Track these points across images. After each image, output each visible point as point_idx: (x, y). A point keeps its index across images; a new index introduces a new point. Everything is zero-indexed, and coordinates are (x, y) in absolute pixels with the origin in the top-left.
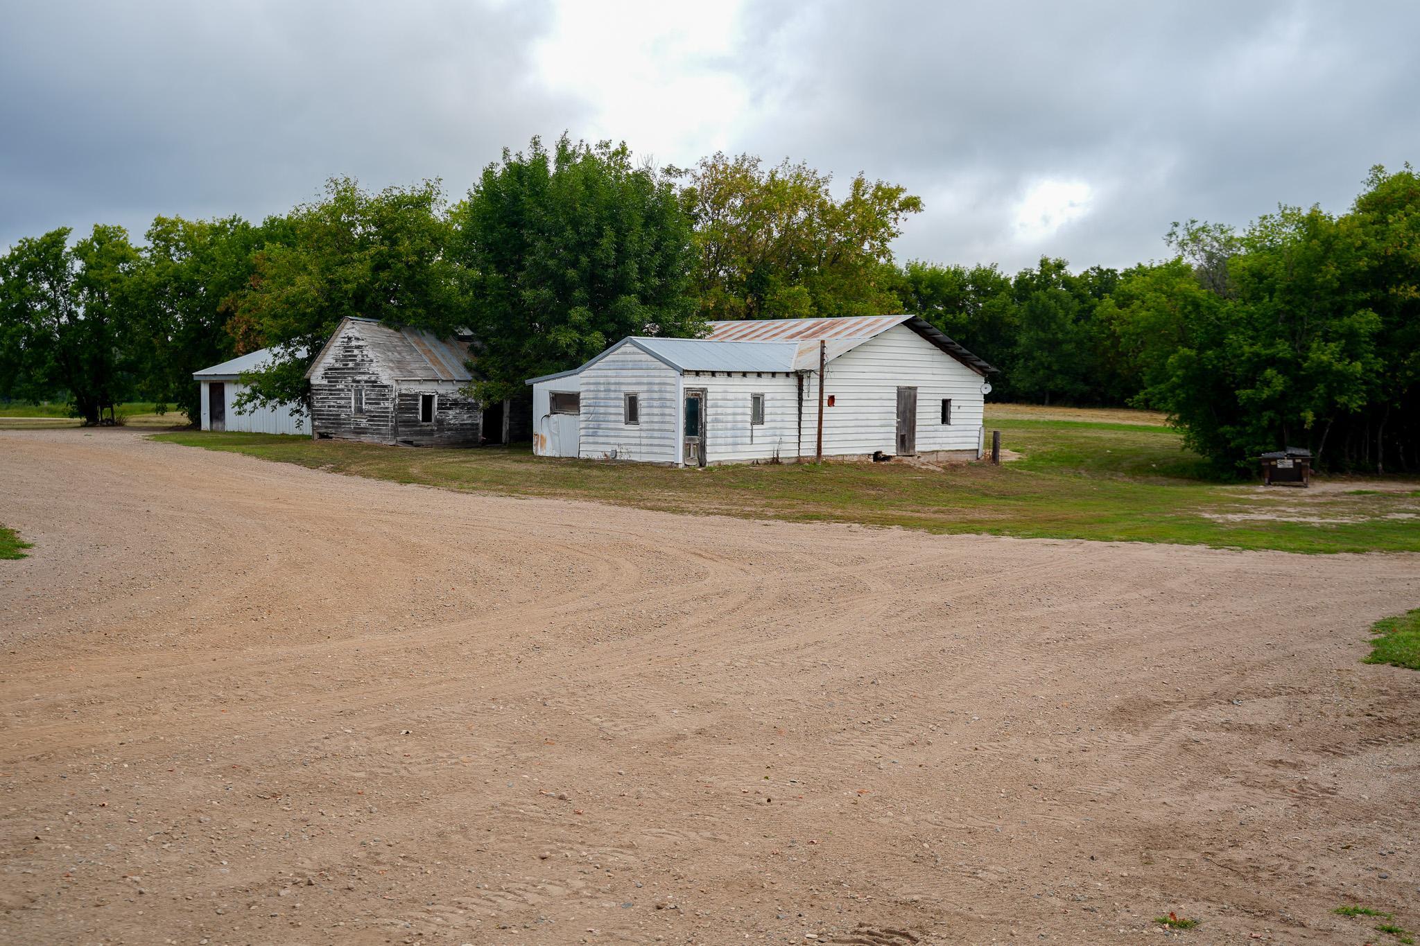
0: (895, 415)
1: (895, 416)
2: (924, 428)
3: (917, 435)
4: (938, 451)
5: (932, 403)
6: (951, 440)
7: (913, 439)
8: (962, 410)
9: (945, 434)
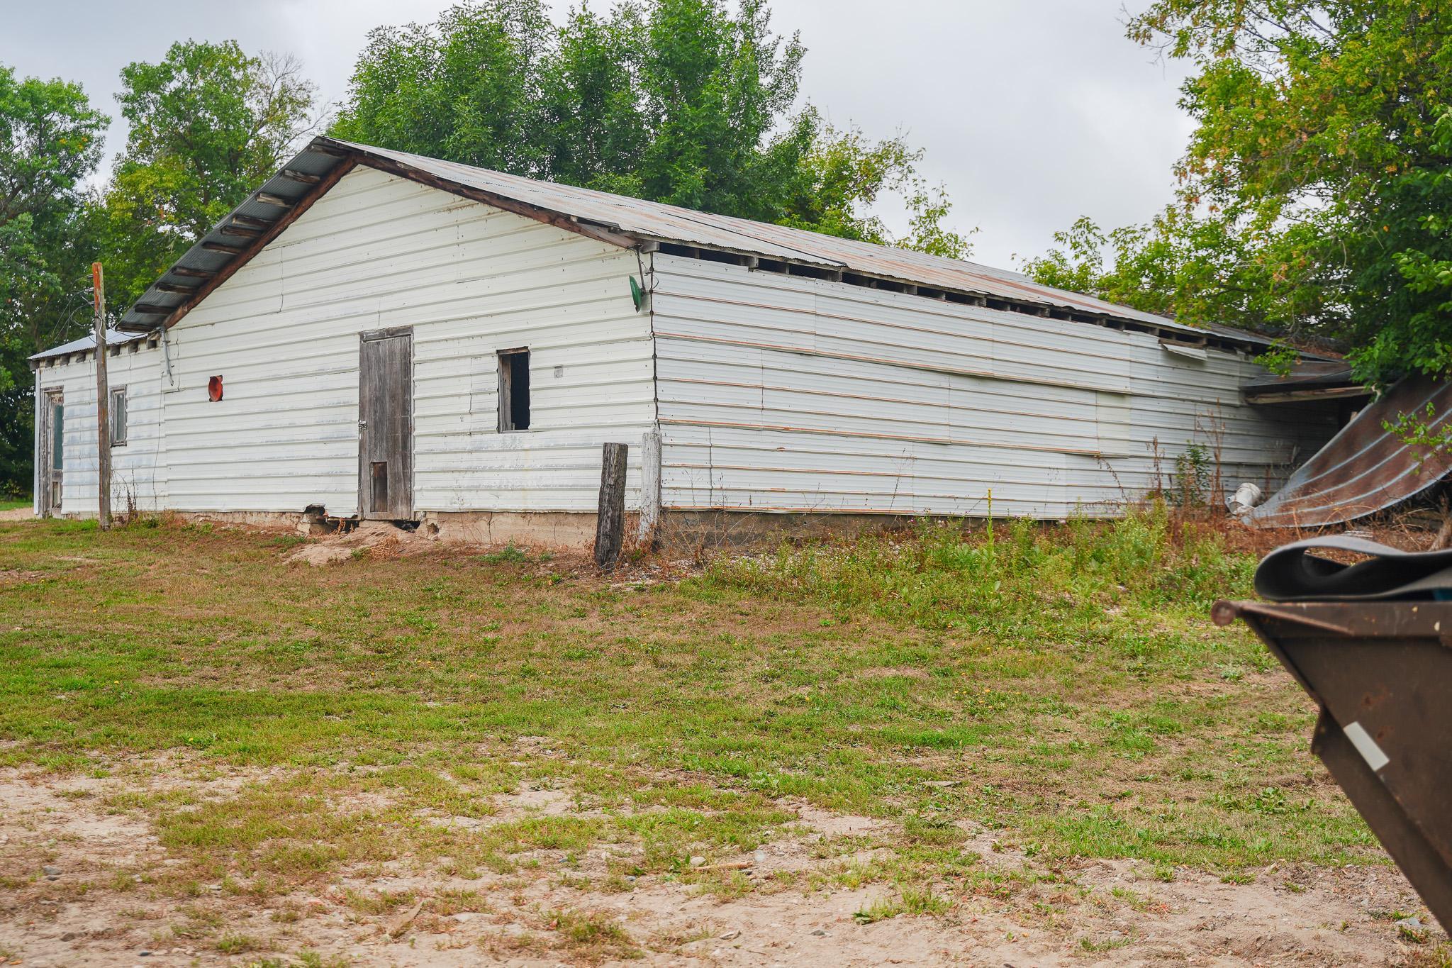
0: (357, 409)
1: (355, 414)
2: (439, 444)
3: (419, 463)
4: (491, 514)
5: (465, 367)
6: (530, 479)
7: (406, 476)
8: (568, 378)
9: (509, 460)
